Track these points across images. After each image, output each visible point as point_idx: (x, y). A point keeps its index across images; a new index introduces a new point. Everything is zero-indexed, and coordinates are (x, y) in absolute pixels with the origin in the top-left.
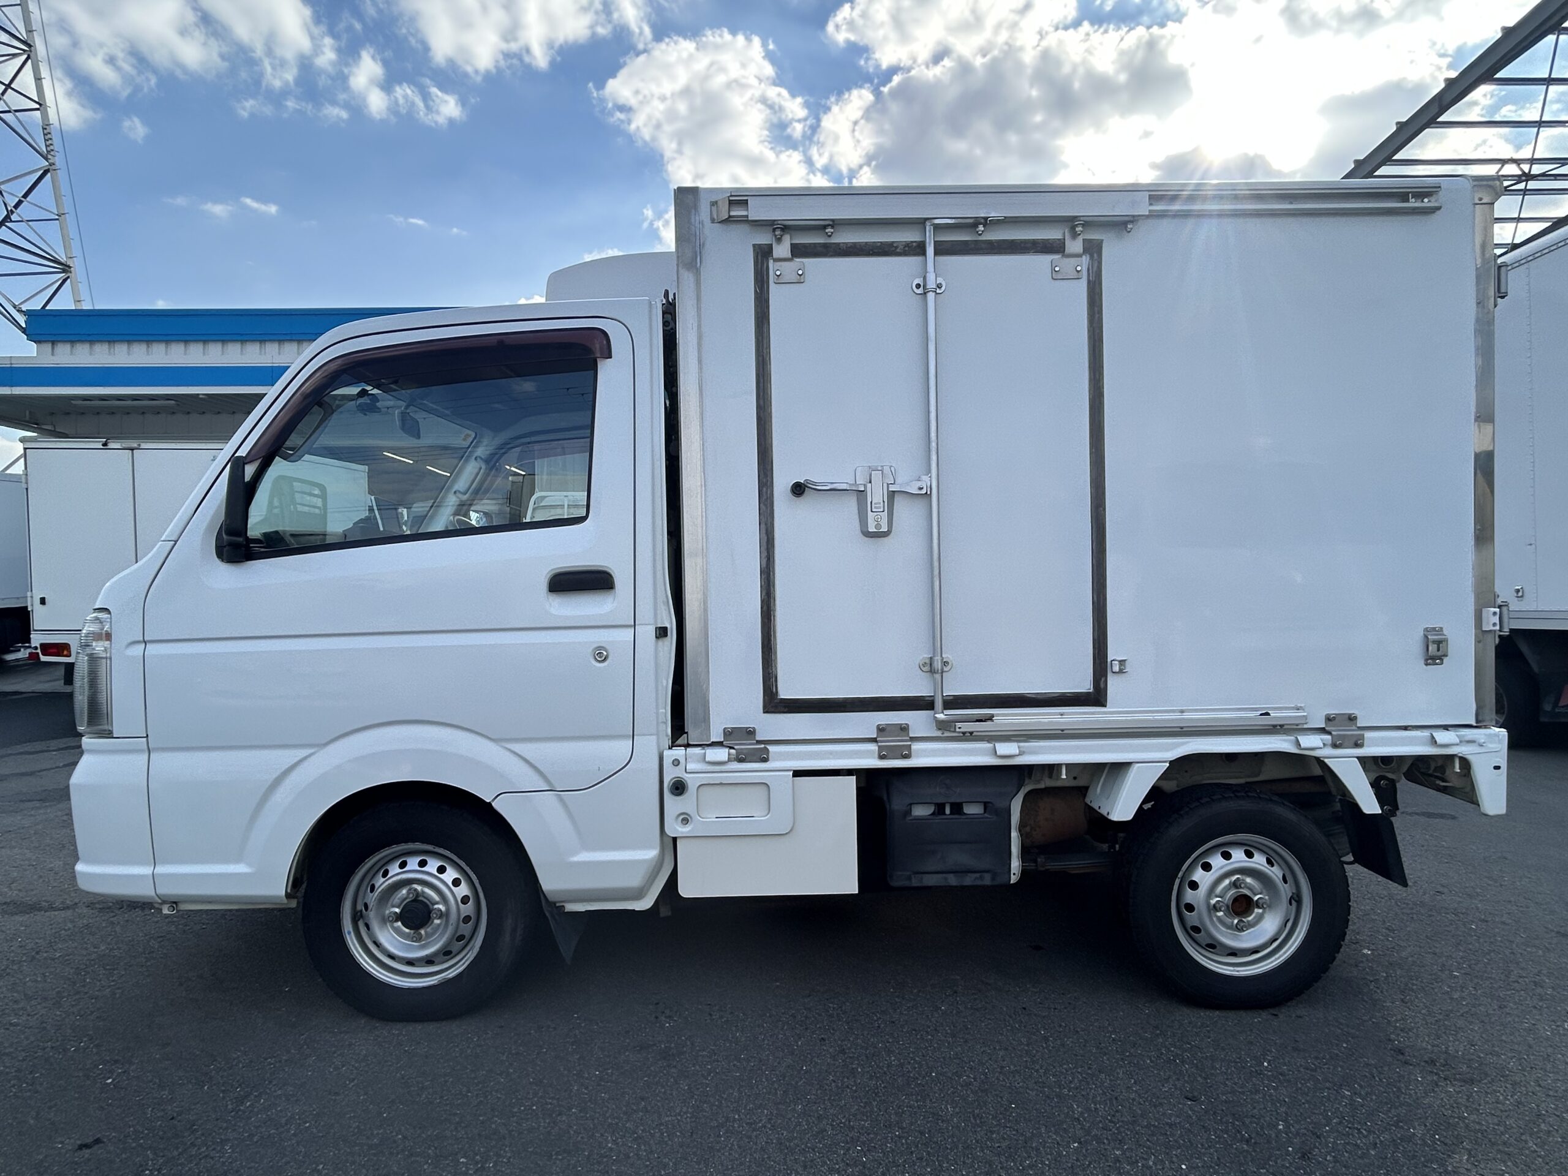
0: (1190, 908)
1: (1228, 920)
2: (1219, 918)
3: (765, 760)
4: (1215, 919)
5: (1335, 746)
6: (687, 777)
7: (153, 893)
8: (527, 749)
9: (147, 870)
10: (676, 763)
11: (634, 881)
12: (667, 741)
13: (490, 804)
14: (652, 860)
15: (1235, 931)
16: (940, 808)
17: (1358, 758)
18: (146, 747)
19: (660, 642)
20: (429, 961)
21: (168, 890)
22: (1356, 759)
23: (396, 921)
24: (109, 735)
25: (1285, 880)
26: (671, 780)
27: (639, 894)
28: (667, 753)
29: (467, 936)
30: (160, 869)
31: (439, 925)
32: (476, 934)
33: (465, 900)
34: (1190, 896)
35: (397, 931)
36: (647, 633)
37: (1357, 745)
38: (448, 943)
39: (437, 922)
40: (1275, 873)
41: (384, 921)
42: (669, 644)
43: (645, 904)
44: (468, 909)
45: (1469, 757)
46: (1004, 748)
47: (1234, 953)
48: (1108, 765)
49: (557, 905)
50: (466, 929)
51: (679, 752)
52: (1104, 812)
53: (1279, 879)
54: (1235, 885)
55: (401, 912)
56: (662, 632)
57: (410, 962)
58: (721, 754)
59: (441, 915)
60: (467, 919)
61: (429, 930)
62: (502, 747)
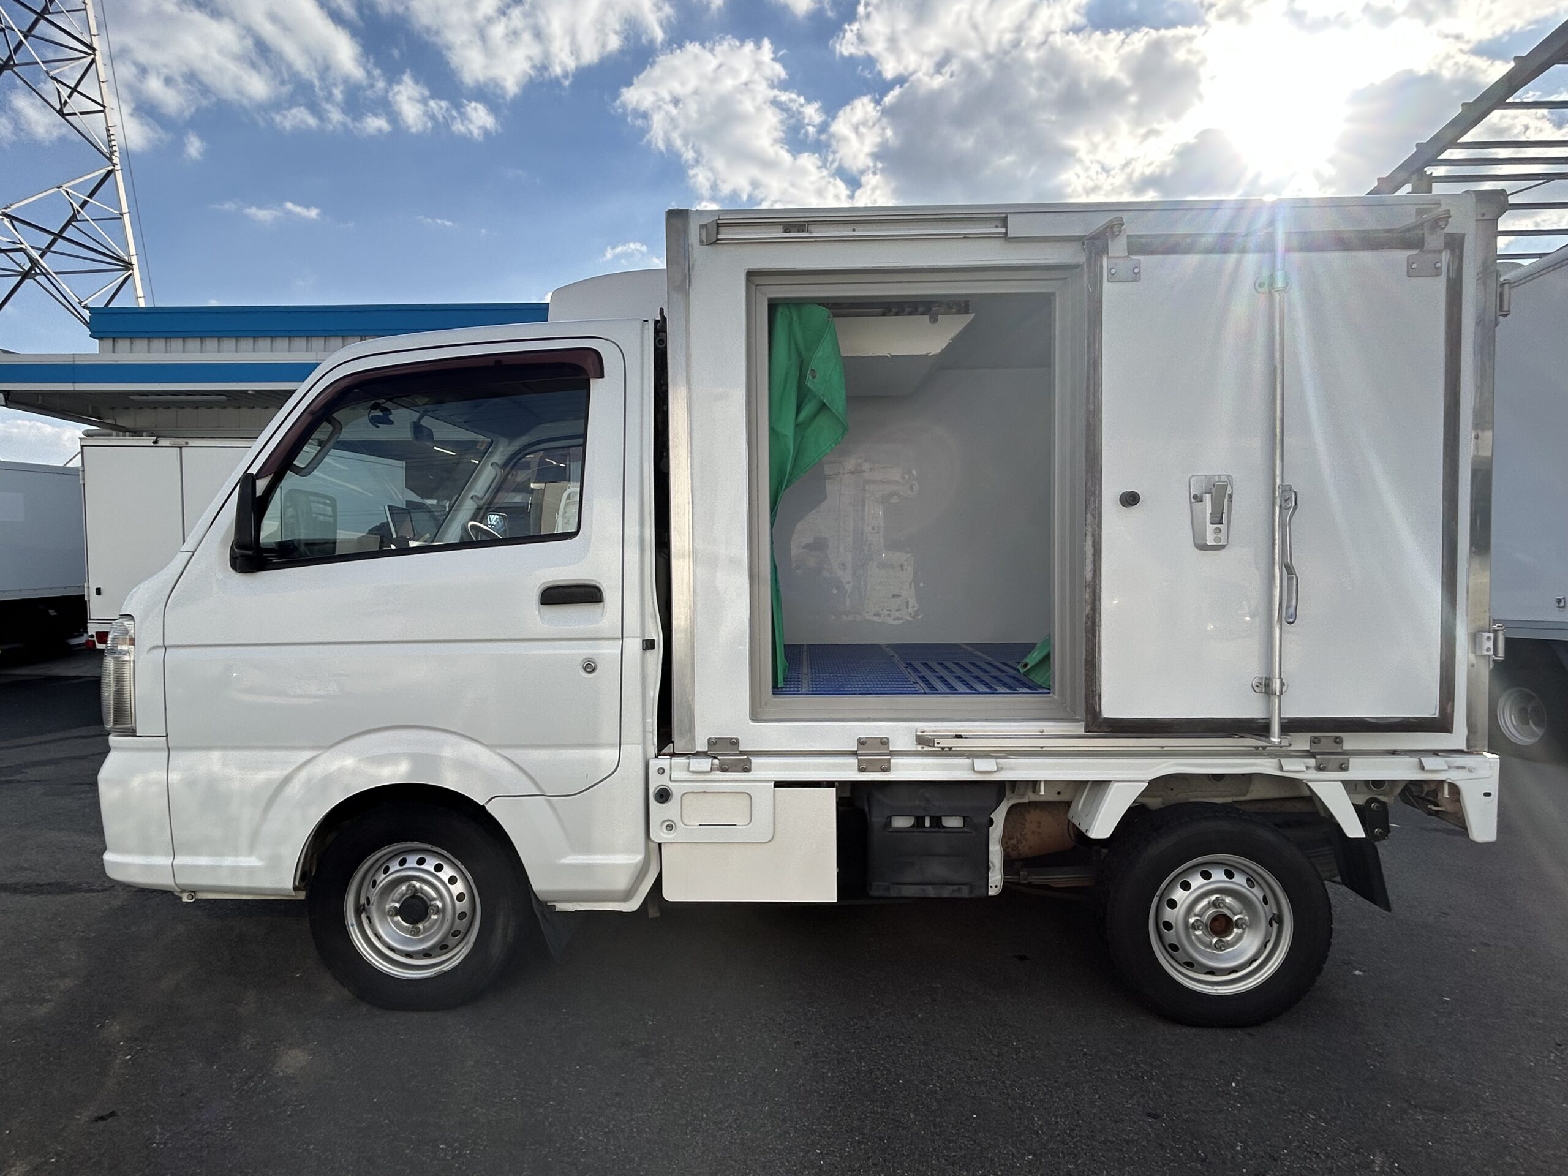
0: (1168, 926)
1: (1207, 939)
2: (1197, 936)
3: (747, 770)
4: (1193, 937)
5: (1319, 768)
6: (671, 786)
7: (172, 883)
8: (518, 755)
9: (166, 861)
10: (661, 771)
11: (622, 883)
12: (653, 749)
13: (483, 806)
14: (636, 865)
15: (1213, 949)
16: (920, 822)
17: (1342, 781)
18: (165, 745)
19: (649, 653)
20: (426, 954)
21: (184, 880)
22: (1340, 783)
23: (396, 915)
24: (132, 733)
25: (1265, 901)
26: (658, 787)
27: (627, 896)
28: (651, 762)
29: (463, 931)
30: (180, 860)
31: (436, 920)
32: (471, 929)
33: (460, 897)
34: (1169, 914)
35: (397, 924)
36: (634, 645)
37: (1343, 768)
38: (445, 938)
39: (434, 917)
40: (1255, 894)
41: (384, 914)
42: (655, 656)
43: (632, 906)
44: (463, 906)
45: (1457, 783)
46: (982, 765)
47: (1212, 972)
48: (1090, 784)
49: (548, 904)
50: (461, 925)
51: (664, 762)
52: (1083, 828)
53: (1259, 900)
54: (1214, 904)
55: (400, 907)
56: (649, 645)
57: (408, 955)
58: (705, 764)
59: (438, 911)
60: (462, 915)
61: (426, 924)
62: (496, 753)
